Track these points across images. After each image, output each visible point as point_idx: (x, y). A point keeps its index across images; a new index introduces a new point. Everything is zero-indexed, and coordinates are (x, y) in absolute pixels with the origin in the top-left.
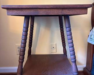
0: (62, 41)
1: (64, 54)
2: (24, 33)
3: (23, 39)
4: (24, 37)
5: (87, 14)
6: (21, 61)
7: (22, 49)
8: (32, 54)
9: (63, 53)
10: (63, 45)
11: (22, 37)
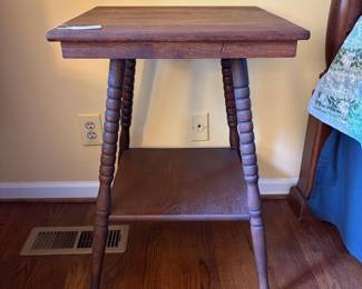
0: (228, 115)
1: (232, 148)
2: (111, 101)
3: (109, 118)
4: (110, 113)
5: (294, 55)
6: (105, 178)
7: (107, 146)
8: (131, 146)
9: (228, 145)
10: (229, 123)
11: (106, 114)
